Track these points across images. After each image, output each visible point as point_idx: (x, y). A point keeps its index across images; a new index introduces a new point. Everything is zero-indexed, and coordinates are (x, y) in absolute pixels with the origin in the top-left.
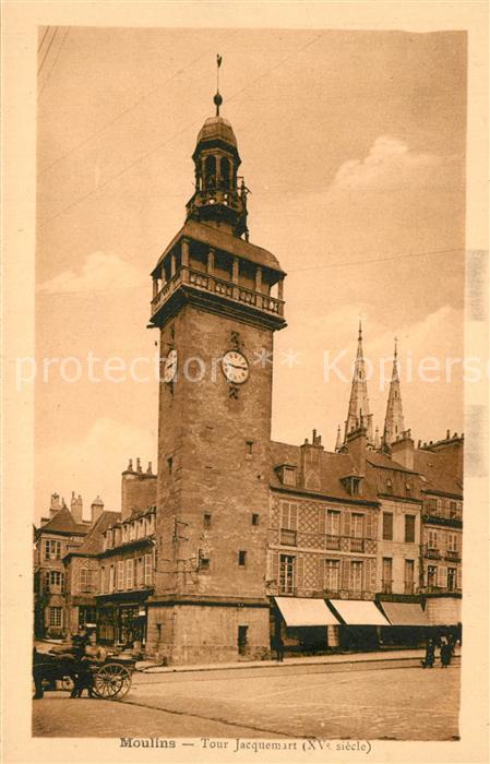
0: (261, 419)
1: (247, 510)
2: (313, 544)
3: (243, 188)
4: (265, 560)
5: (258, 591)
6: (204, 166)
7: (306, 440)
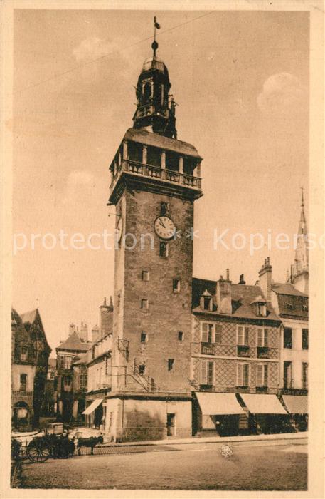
0: (185, 263)
1: (175, 329)
2: (226, 353)
3: (172, 102)
4: (189, 365)
5: (184, 388)
6: (143, 91)
7: (222, 277)
